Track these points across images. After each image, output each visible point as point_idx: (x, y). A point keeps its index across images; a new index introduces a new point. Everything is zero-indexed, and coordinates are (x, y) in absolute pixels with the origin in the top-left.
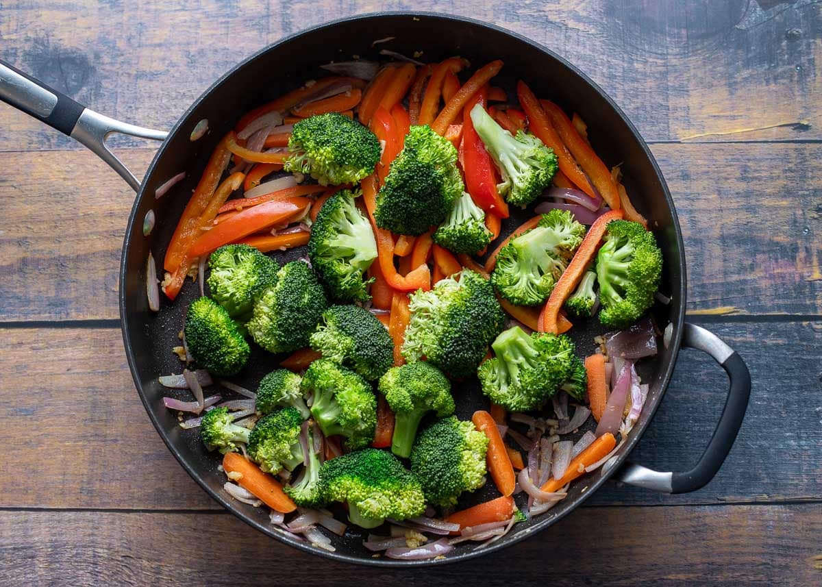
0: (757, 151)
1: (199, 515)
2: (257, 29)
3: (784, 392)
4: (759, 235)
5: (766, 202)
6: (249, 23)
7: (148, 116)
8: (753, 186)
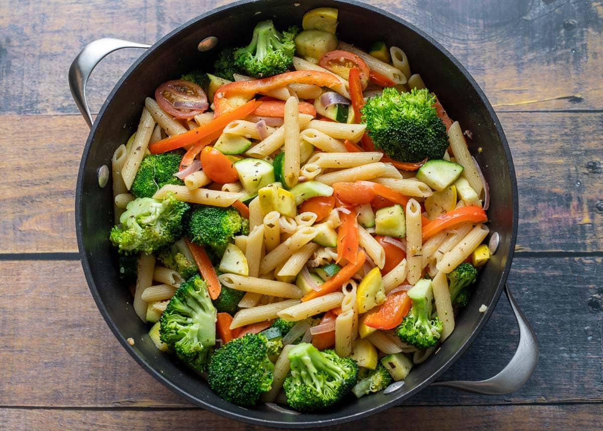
0: (539, 118)
1: (87, 411)
2: (137, 18)
3: (559, 314)
4: (540, 187)
5: (547, 160)
6: (130, 14)
7: (48, 89)
8: (536, 147)
